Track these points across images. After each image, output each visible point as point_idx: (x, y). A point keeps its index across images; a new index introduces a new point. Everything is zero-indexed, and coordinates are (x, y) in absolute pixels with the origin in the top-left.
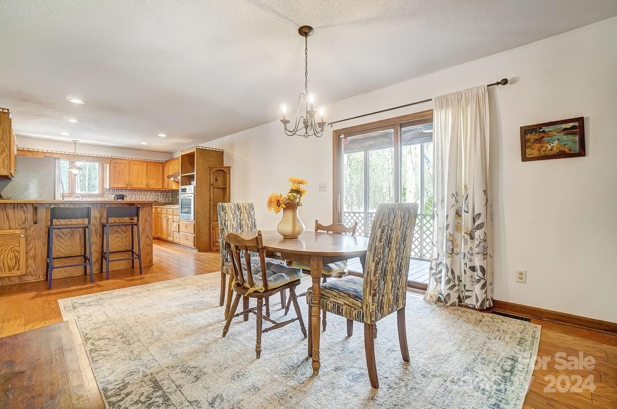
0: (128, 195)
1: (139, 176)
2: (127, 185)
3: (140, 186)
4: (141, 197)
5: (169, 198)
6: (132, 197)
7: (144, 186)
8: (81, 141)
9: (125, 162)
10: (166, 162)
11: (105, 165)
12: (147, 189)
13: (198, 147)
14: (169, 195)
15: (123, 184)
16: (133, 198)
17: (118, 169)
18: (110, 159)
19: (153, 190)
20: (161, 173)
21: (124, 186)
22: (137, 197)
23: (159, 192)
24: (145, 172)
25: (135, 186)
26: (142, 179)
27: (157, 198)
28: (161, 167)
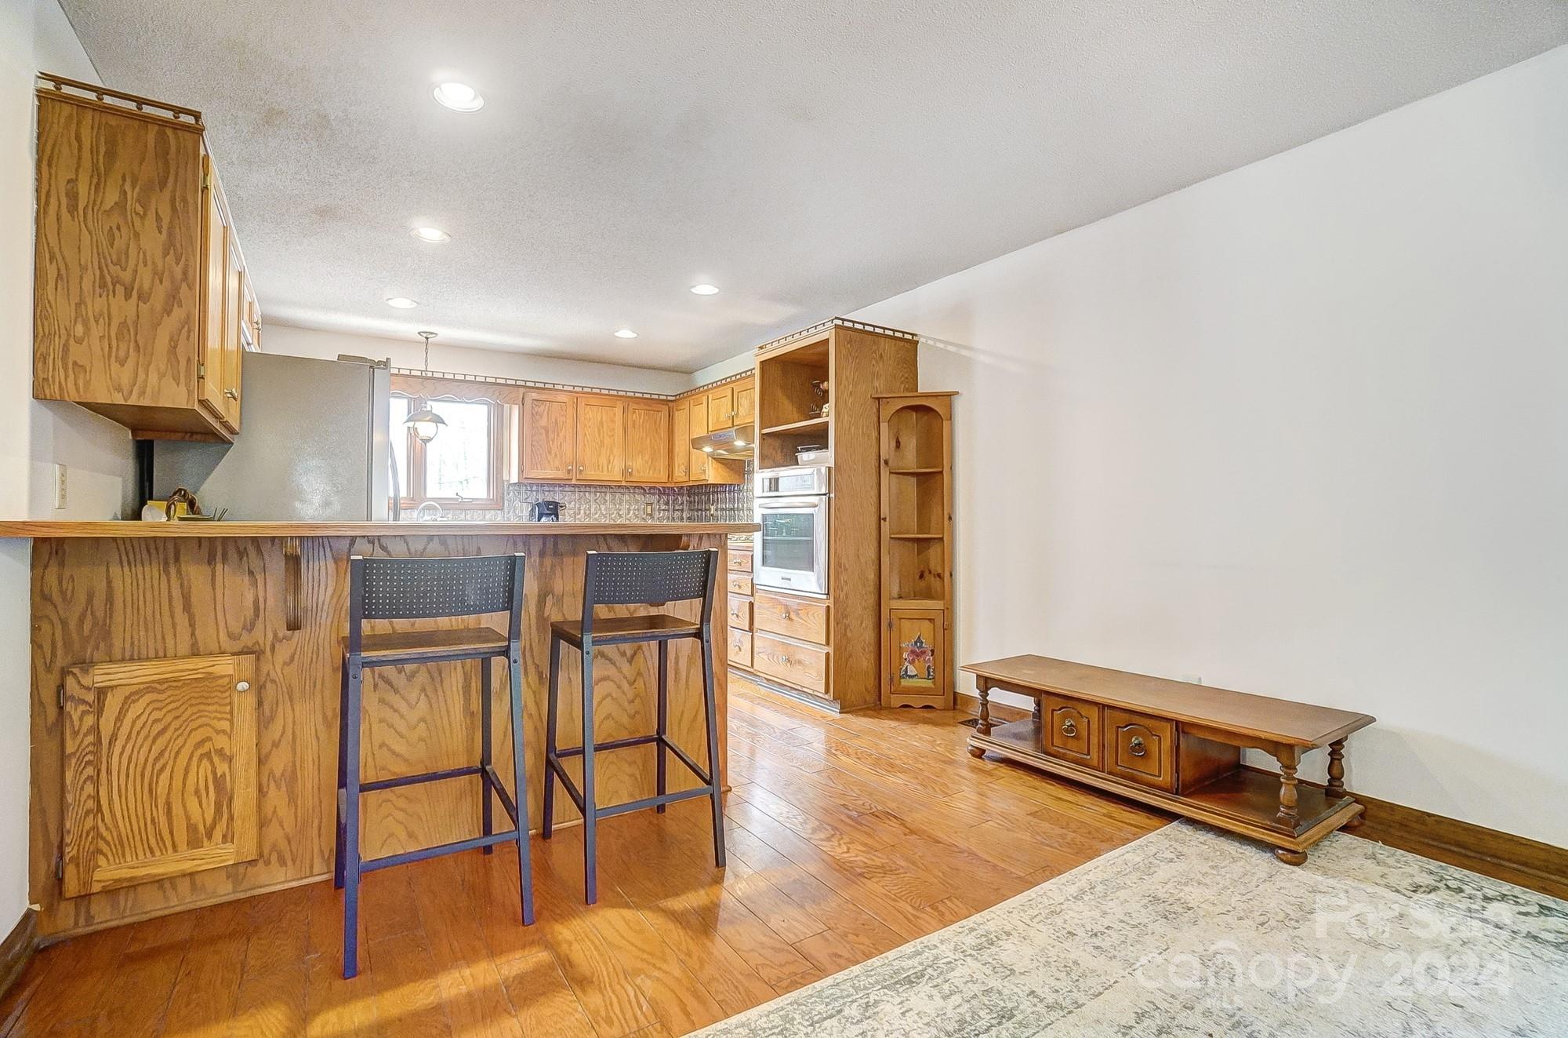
0: (570, 503)
1: (602, 443)
2: (569, 471)
3: (605, 476)
4: (606, 509)
5: (682, 510)
6: (579, 509)
7: (615, 474)
8: (444, 333)
9: (562, 398)
10: (678, 399)
11: (506, 406)
12: (624, 484)
13: (839, 322)
14: (682, 503)
15: (558, 469)
16: (582, 512)
17: (543, 422)
18: (522, 390)
19: (638, 487)
20: (663, 434)
21: (561, 474)
22: (593, 510)
23: (654, 494)
24: (619, 431)
25: (591, 474)
26: (612, 451)
27: (649, 511)
28: (664, 414)
